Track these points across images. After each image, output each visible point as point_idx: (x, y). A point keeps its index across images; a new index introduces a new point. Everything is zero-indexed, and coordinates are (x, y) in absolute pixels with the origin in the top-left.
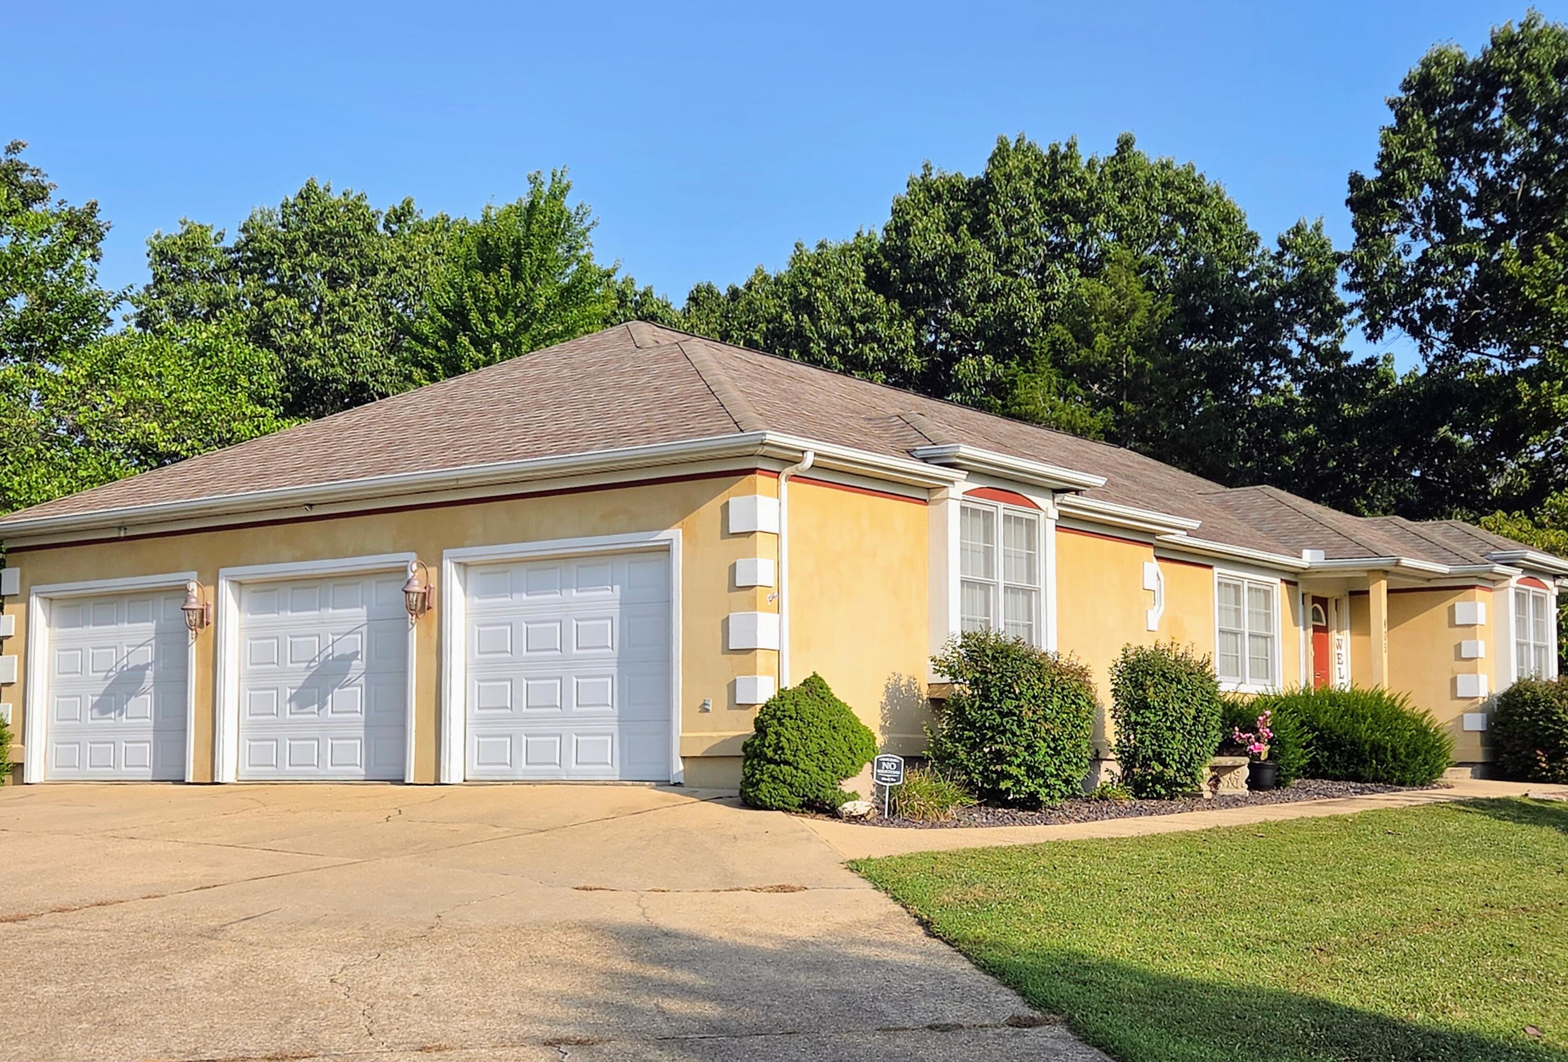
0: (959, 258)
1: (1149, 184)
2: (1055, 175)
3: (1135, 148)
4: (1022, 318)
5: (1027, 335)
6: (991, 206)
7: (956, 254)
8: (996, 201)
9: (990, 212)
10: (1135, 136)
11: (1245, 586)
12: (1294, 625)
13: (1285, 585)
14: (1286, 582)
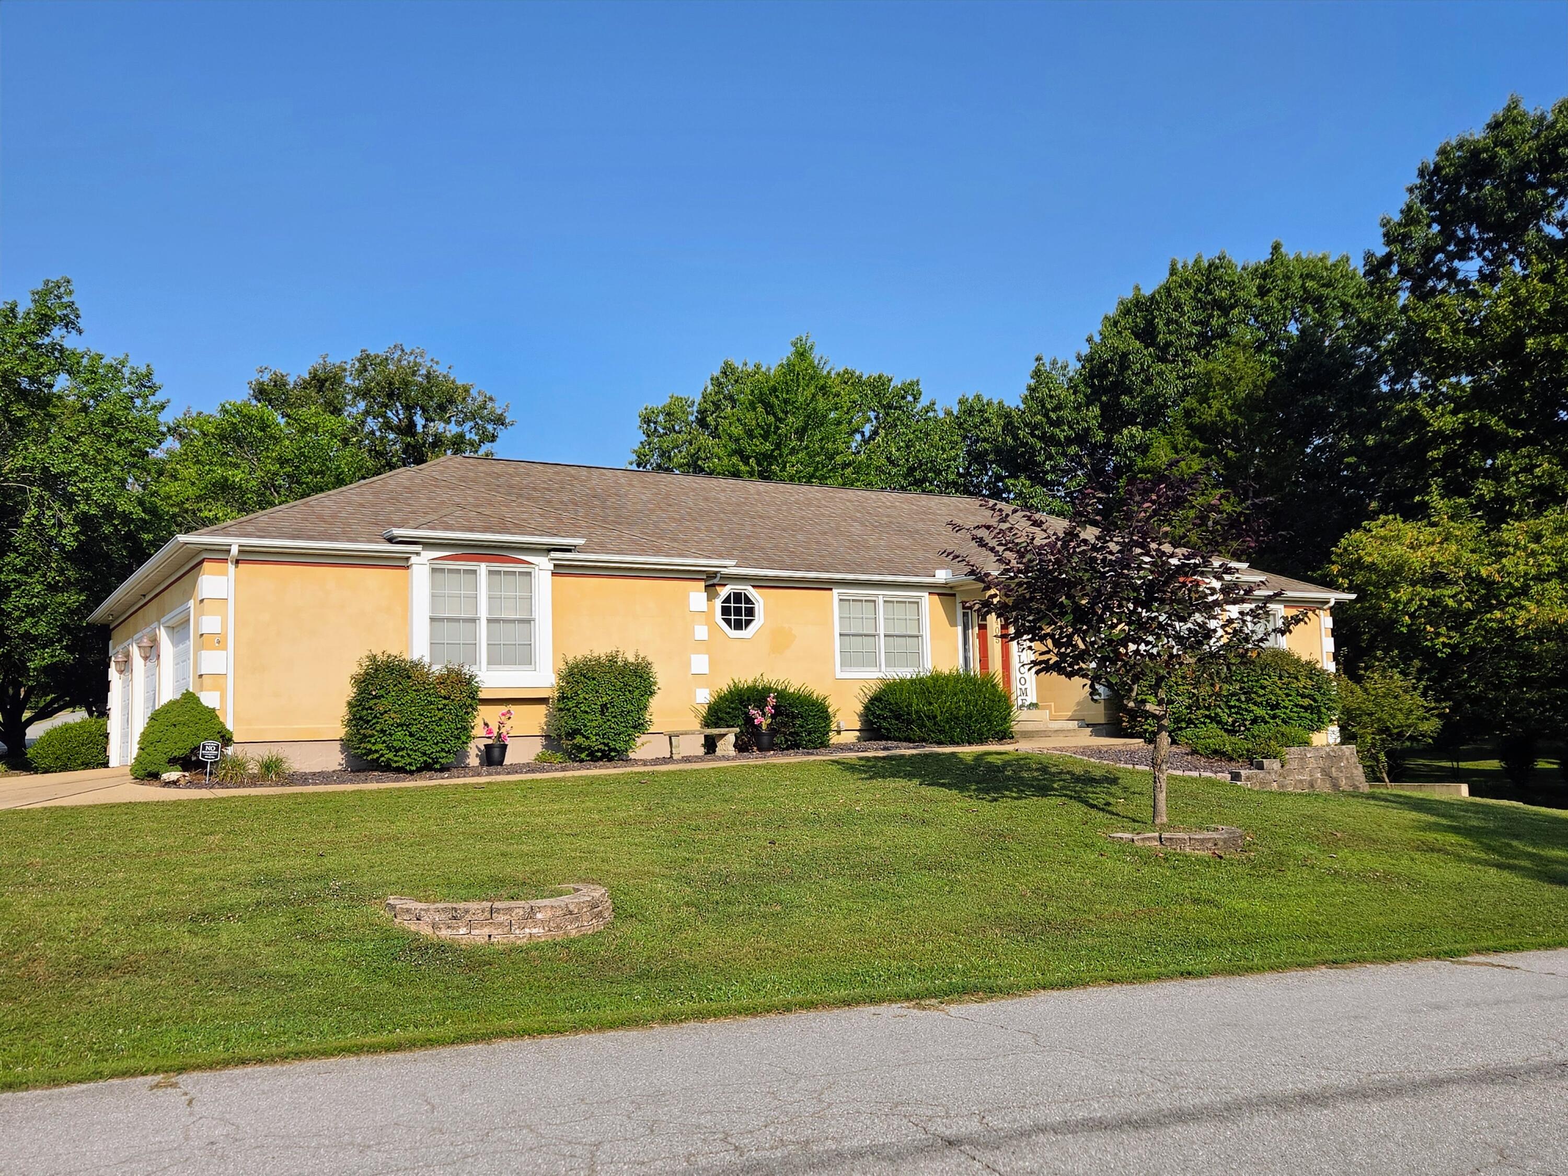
0: (1125, 356)
1: (1287, 278)
2: (1210, 282)
3: (1283, 250)
4: (1164, 395)
5: (1168, 407)
6: (1156, 313)
7: (1123, 353)
8: (1159, 309)
9: (1155, 317)
10: (1282, 242)
11: (880, 601)
12: (951, 626)
13: (937, 597)
14: (939, 594)
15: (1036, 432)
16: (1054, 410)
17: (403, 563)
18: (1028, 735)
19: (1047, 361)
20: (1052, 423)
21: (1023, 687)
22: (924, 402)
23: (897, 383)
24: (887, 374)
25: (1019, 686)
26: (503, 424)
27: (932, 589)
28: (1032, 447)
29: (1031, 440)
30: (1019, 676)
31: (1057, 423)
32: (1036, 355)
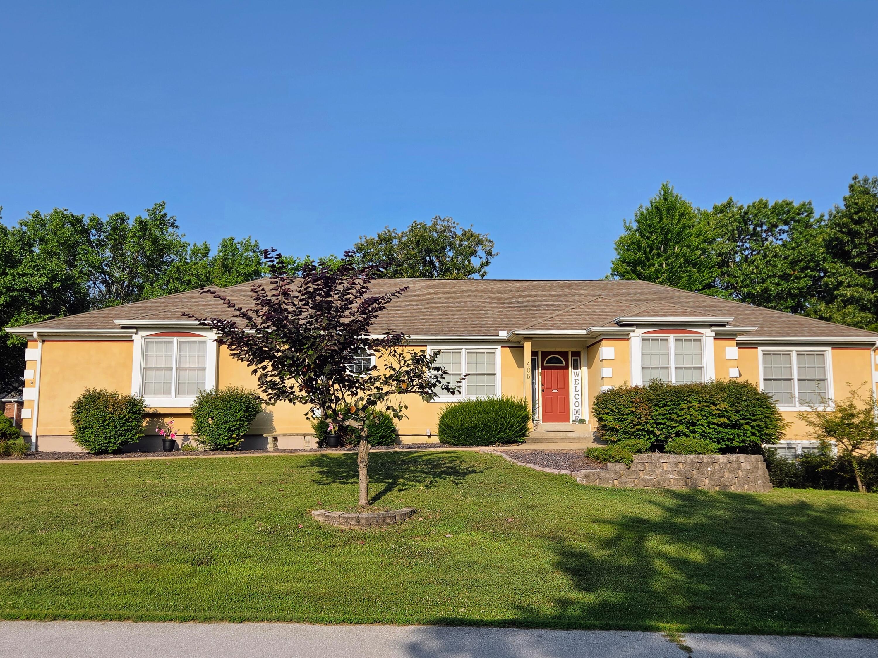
11: (464, 352)
12: (519, 368)
13: (508, 349)
14: (509, 347)
15: (844, 230)
16: (856, 213)
17: (128, 339)
18: (536, 441)
19: (861, 178)
20: (856, 223)
21: (577, 409)
22: (816, 215)
23: (796, 205)
24: (789, 200)
25: (574, 407)
26: (491, 255)
27: (502, 343)
28: (842, 241)
29: (840, 235)
30: (574, 400)
31: (859, 222)
32: (853, 175)
